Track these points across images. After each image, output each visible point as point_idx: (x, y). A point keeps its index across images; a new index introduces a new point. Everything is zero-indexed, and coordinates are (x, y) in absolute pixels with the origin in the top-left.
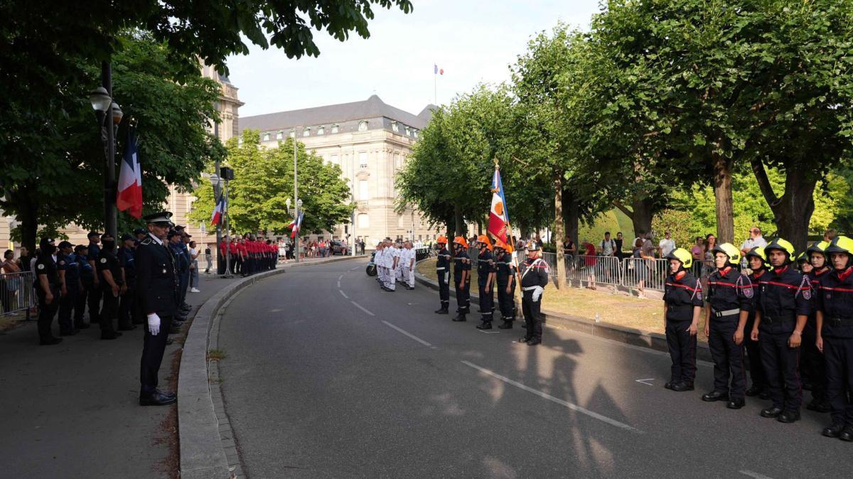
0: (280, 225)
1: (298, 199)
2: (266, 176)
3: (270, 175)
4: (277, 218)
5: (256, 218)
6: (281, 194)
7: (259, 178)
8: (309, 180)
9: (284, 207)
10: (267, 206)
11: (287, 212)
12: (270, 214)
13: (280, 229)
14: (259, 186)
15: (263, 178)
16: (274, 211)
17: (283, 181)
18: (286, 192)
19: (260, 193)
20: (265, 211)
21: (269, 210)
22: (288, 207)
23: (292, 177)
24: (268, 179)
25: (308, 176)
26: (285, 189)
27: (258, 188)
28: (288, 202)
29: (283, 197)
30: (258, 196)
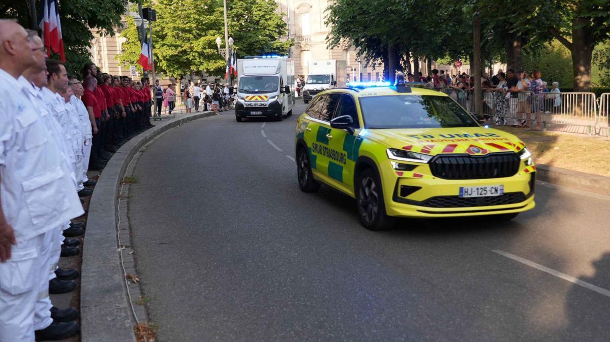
0: (212, 66)
1: (229, 37)
2: (195, 13)
3: (199, 13)
4: (208, 58)
5: (187, 59)
6: (211, 32)
7: (188, 16)
8: (242, 15)
9: (215, 47)
10: (198, 45)
11: (218, 51)
12: (201, 54)
13: (212, 70)
14: (188, 25)
15: (192, 16)
16: (205, 51)
17: (212, 18)
18: (216, 30)
19: (190, 31)
20: (196, 52)
21: (200, 50)
22: (219, 47)
23: (222, 13)
24: (197, 17)
25: (241, 11)
26: (216, 26)
27: (187, 26)
28: (219, 41)
29: (214, 35)
30: (188, 35)
